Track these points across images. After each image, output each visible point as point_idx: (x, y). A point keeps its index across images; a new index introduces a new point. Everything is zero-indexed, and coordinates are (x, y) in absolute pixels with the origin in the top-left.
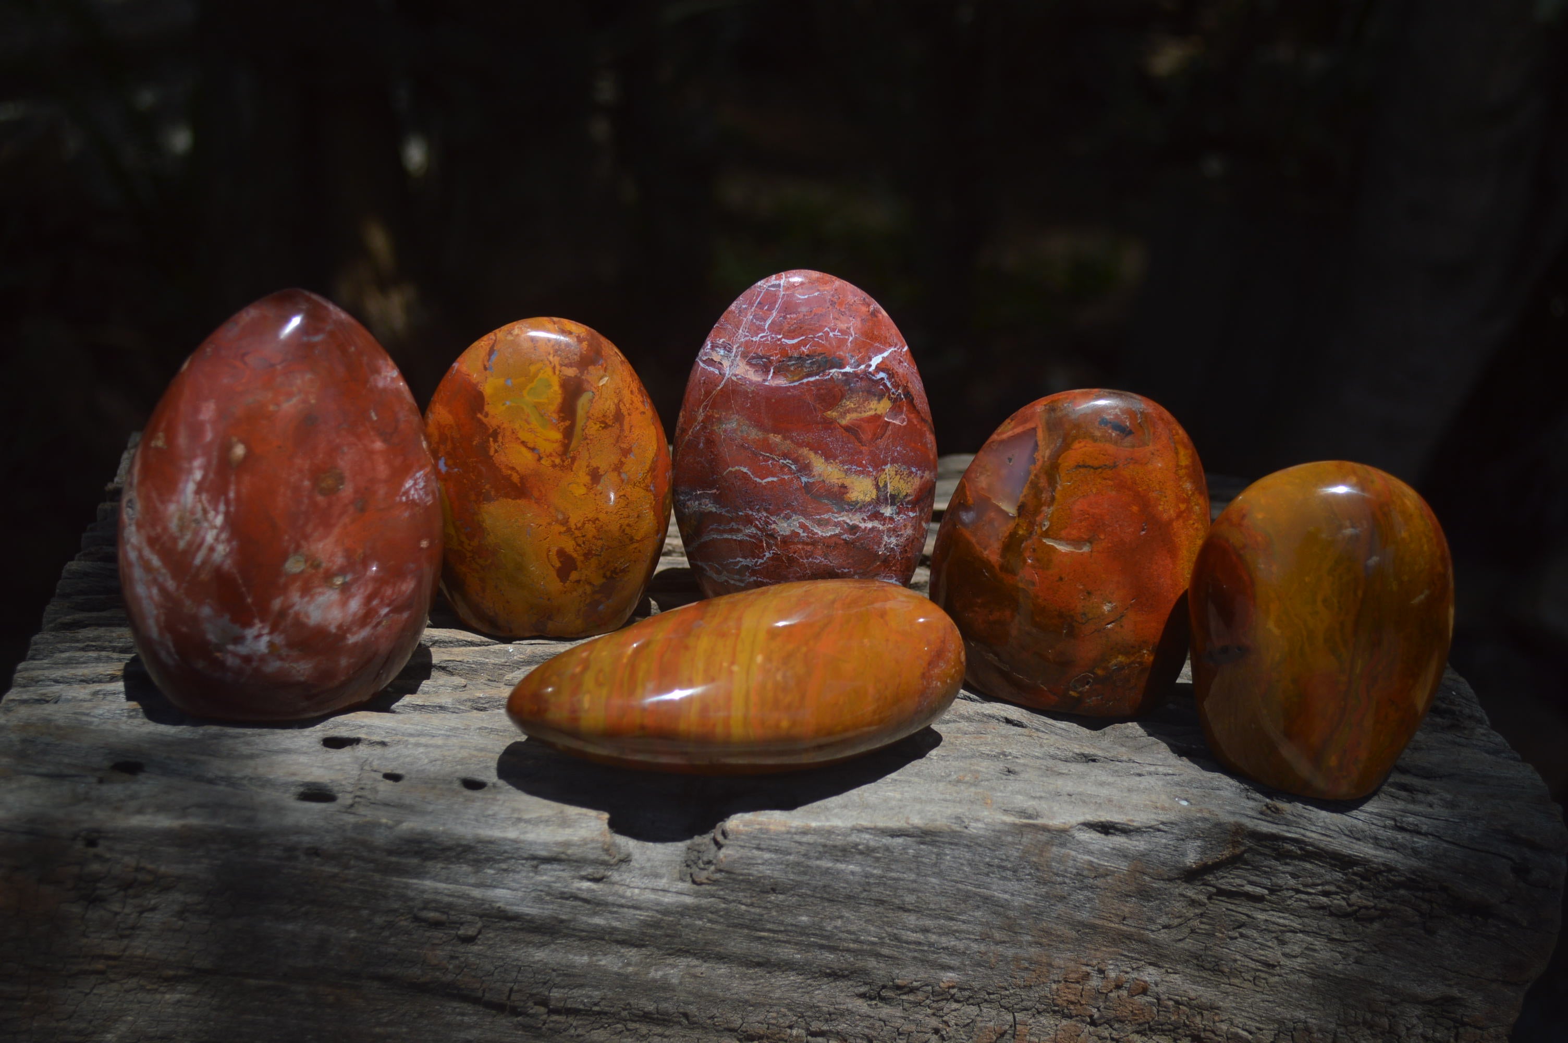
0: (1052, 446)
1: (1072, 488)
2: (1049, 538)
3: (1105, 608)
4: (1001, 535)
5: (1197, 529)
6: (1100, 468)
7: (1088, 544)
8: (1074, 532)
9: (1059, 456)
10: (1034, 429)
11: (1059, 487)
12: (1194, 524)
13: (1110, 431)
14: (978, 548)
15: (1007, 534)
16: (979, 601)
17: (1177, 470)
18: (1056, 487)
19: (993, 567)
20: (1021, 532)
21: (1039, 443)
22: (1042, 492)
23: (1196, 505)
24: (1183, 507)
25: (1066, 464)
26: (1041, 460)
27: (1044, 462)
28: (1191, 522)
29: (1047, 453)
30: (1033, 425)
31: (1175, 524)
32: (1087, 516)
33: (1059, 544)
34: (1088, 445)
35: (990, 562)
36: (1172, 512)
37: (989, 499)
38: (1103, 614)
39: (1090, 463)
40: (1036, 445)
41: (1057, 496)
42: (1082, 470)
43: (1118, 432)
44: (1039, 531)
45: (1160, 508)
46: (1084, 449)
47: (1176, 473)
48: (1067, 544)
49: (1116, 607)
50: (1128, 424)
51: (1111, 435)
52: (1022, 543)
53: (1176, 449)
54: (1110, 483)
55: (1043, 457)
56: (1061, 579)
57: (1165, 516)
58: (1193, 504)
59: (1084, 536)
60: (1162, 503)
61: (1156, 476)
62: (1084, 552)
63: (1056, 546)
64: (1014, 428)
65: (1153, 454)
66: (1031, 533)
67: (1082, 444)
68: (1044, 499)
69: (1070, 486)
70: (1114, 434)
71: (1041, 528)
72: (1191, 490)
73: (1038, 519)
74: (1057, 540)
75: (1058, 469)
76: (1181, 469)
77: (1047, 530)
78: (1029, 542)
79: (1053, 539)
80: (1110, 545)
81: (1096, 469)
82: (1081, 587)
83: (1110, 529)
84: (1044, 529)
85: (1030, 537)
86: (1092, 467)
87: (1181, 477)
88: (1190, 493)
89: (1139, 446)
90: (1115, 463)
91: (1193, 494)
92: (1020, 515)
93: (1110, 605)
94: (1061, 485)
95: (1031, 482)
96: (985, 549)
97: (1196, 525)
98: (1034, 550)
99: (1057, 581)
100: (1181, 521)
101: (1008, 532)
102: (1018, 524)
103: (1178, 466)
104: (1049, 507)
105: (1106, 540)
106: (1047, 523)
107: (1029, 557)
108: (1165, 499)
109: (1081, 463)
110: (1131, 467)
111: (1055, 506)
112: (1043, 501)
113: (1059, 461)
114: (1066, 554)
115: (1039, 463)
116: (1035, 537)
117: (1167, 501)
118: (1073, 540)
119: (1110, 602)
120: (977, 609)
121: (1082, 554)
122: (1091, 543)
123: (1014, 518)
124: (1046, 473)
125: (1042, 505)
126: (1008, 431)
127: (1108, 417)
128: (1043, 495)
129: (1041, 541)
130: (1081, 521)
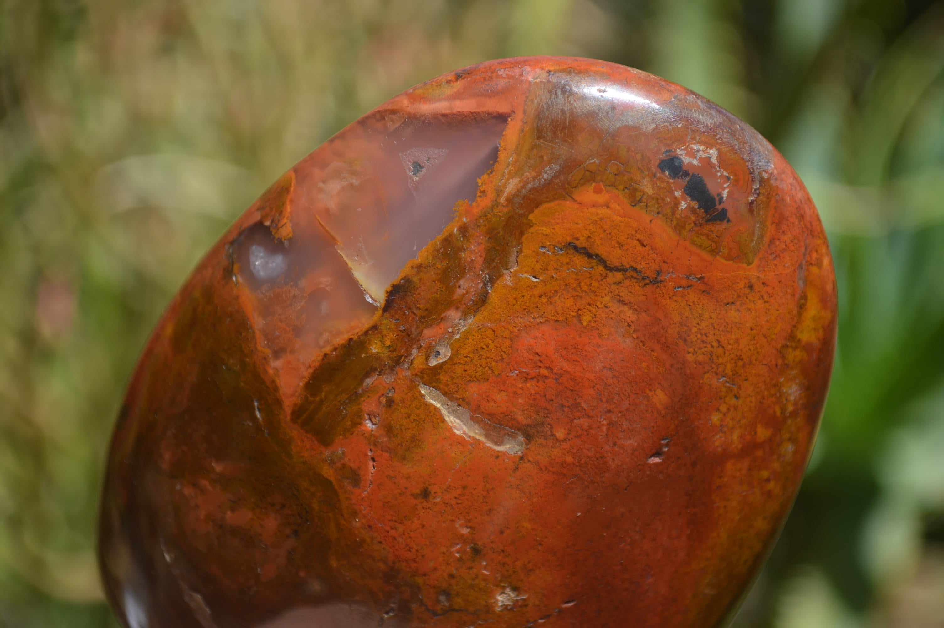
0: (529, 174)
1: (536, 292)
2: (436, 388)
3: (500, 598)
4: (326, 336)
5: (769, 495)
6: (618, 270)
7: (521, 438)
8: (500, 397)
9: (537, 205)
10: (502, 118)
11: (507, 279)
12: (768, 480)
13: (678, 194)
14: (261, 345)
15: (340, 340)
16: (218, 468)
17: (785, 346)
18: (500, 275)
19: (279, 403)
20: (375, 349)
21: (502, 155)
22: (462, 273)
23: (790, 439)
24: (763, 433)
25: (546, 230)
26: (491, 195)
27: (496, 204)
28: (765, 474)
29: (512, 185)
30: (503, 108)
31: (729, 465)
32: (545, 372)
33: (454, 412)
34: (614, 205)
35: (276, 389)
36: (735, 436)
37: (332, 241)
38: (489, 609)
39: (602, 251)
40: (494, 155)
41: (494, 295)
42: (579, 260)
43: (695, 205)
44: (419, 363)
45: (715, 418)
46: (603, 211)
47: (781, 352)
48: (473, 419)
49: (524, 604)
50: (725, 194)
51: (677, 203)
52: (368, 375)
53: (804, 297)
54: (629, 315)
55: (499, 192)
56: (425, 494)
57: (718, 440)
58: (786, 436)
59: (520, 417)
60: (723, 408)
61: (737, 341)
62: (504, 453)
63: (444, 412)
64: (457, 96)
65: (751, 287)
66: (398, 361)
67: (601, 198)
68: (460, 292)
69: (535, 286)
70: (683, 205)
71: (427, 358)
72: (795, 403)
73: (427, 332)
74: (452, 399)
75: (522, 234)
76: (795, 348)
77: (441, 366)
78: (388, 379)
79: (445, 394)
80: (569, 459)
81: (609, 269)
82: (465, 531)
83: (584, 422)
84: (433, 363)
85: (392, 368)
86: (602, 262)
87: (786, 366)
88: (790, 408)
89: (728, 258)
90: (658, 273)
91: (794, 414)
92: (388, 306)
93: (513, 595)
94: (514, 275)
95: (447, 241)
96: (277, 354)
97: (771, 485)
98: (390, 403)
99: (415, 496)
100: (745, 463)
101: (346, 337)
102: (374, 328)
103: (792, 337)
104: (465, 315)
105: (566, 445)
106: (445, 353)
107: (371, 416)
108: (733, 401)
109: (581, 243)
110: (692, 297)
111: (479, 316)
112: (456, 297)
113: (531, 217)
114: (460, 442)
115: (484, 203)
116: (404, 372)
117: (736, 408)
118: (491, 416)
119: (515, 589)
120: (204, 483)
121: (498, 456)
122: (529, 438)
123: (372, 308)
124: (492, 234)
125: (449, 304)
126: (439, 100)
127: (686, 160)
128: (462, 282)
129: (413, 387)
130: (526, 378)
